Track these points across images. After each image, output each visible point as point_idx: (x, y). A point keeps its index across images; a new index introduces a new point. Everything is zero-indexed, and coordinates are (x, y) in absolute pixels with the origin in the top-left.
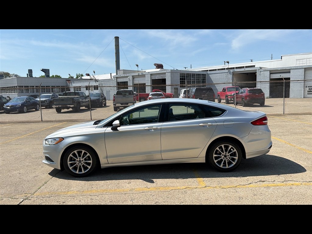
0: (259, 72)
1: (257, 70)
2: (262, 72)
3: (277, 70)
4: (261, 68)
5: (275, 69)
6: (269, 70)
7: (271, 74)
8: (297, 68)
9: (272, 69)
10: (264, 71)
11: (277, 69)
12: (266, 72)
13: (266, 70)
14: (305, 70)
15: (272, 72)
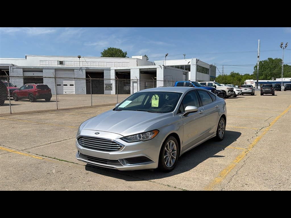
0: (12, 69)
1: (9, 67)
2: (15, 69)
3: (31, 69)
4: (13, 65)
5: (28, 68)
6: (22, 67)
7: (24, 71)
8: (48, 68)
9: (25, 67)
10: (17, 68)
11: (30, 67)
12: (19, 69)
13: (18, 68)
14: (55, 70)
15: (25, 70)
